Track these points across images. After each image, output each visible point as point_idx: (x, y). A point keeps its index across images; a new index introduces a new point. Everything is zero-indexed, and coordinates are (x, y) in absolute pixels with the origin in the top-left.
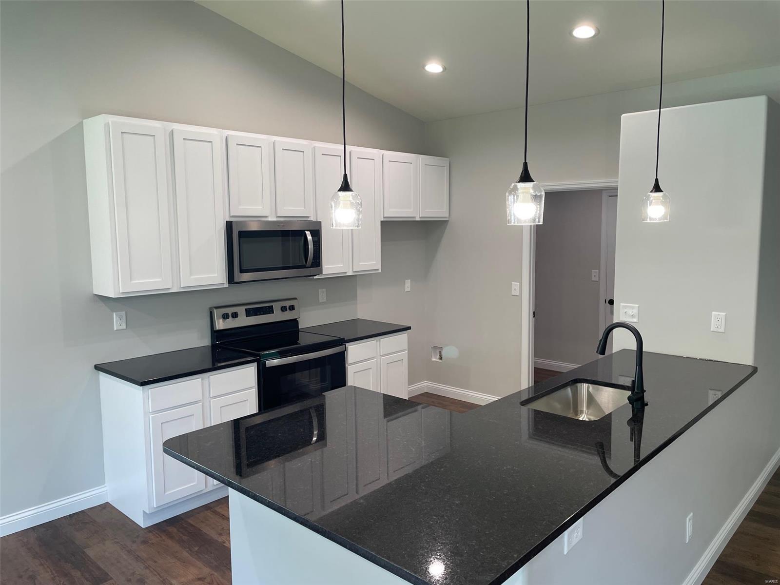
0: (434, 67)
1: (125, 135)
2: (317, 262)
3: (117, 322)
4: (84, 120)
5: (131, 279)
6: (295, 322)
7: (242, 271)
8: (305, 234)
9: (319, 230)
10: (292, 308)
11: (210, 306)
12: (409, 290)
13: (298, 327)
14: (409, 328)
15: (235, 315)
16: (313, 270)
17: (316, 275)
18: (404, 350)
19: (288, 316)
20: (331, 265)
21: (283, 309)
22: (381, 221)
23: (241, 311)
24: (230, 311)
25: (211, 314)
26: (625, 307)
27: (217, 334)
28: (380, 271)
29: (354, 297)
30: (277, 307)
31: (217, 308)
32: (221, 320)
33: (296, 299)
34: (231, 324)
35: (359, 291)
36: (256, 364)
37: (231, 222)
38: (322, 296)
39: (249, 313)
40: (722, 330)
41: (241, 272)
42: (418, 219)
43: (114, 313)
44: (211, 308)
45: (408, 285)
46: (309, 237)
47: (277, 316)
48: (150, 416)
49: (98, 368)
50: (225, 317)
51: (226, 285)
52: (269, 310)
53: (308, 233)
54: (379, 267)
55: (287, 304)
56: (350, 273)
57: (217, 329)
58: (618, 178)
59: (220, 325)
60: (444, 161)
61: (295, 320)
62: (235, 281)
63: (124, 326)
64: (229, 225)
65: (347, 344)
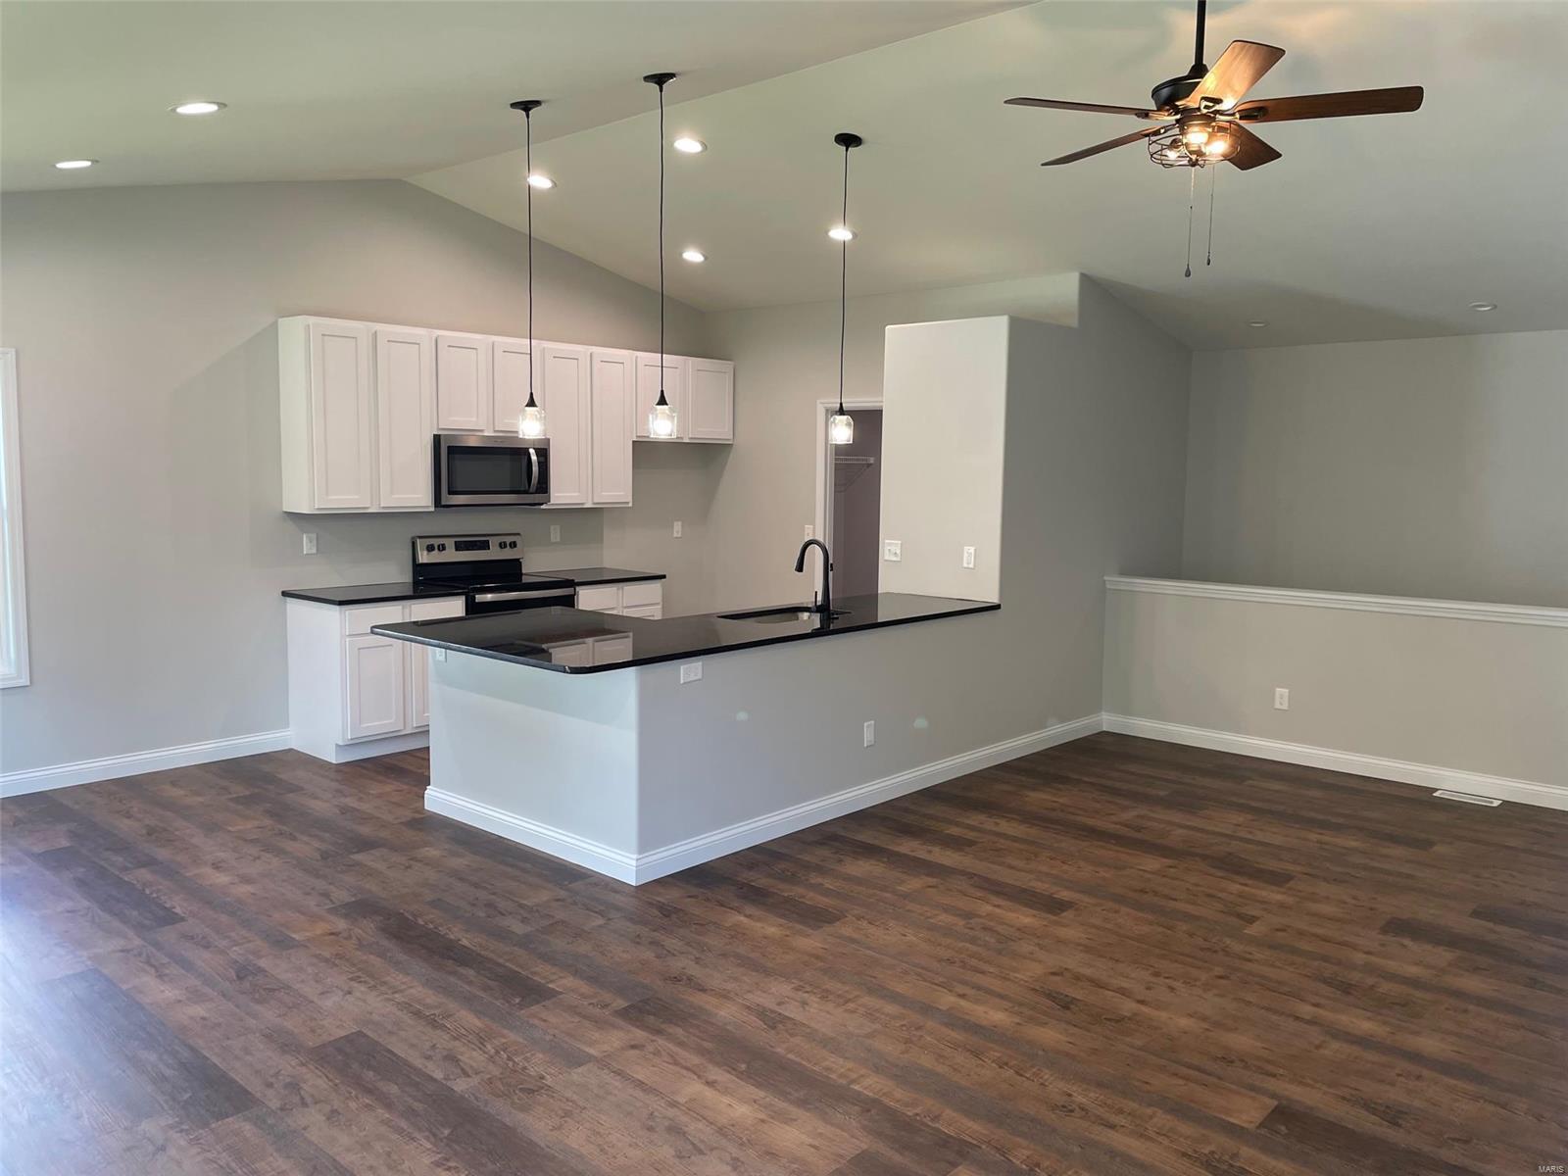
0: (693, 256)
1: (326, 338)
2: (543, 486)
3: (308, 545)
4: (280, 320)
5: (327, 494)
6: (516, 564)
7: (451, 492)
8: (529, 454)
9: (546, 449)
10: (513, 545)
11: (413, 535)
12: (679, 535)
13: (521, 570)
14: (664, 577)
15: (442, 548)
16: (538, 498)
17: (542, 504)
18: (658, 604)
19: (507, 554)
20: (562, 493)
21: (503, 545)
22: (634, 442)
23: (450, 543)
24: (436, 542)
25: (414, 545)
26: (890, 544)
27: (418, 568)
28: (630, 505)
29: (600, 539)
30: (494, 542)
31: (420, 537)
32: (425, 552)
33: (519, 534)
34: (435, 557)
35: (606, 533)
36: (463, 598)
37: (439, 436)
38: (555, 534)
39: (459, 547)
40: (971, 566)
41: (449, 494)
42: (687, 441)
43: (305, 536)
44: (413, 538)
45: (678, 528)
46: (534, 458)
47: (494, 553)
48: (347, 640)
49: (285, 594)
50: (430, 548)
51: (432, 509)
52: (485, 546)
53: (532, 451)
54: (630, 499)
55: (509, 540)
56: (589, 505)
57: (420, 562)
58: (882, 396)
59: (424, 557)
60: (728, 366)
61: (518, 560)
62: (443, 503)
63: (314, 551)
64: (437, 439)
65: (578, 588)
